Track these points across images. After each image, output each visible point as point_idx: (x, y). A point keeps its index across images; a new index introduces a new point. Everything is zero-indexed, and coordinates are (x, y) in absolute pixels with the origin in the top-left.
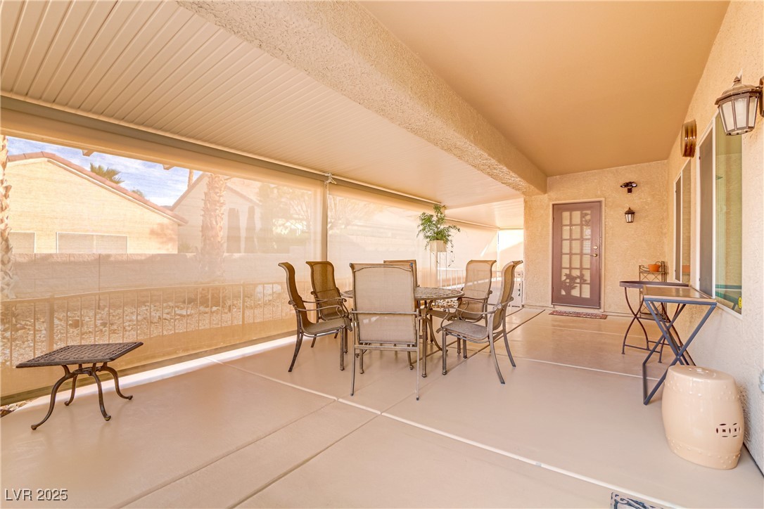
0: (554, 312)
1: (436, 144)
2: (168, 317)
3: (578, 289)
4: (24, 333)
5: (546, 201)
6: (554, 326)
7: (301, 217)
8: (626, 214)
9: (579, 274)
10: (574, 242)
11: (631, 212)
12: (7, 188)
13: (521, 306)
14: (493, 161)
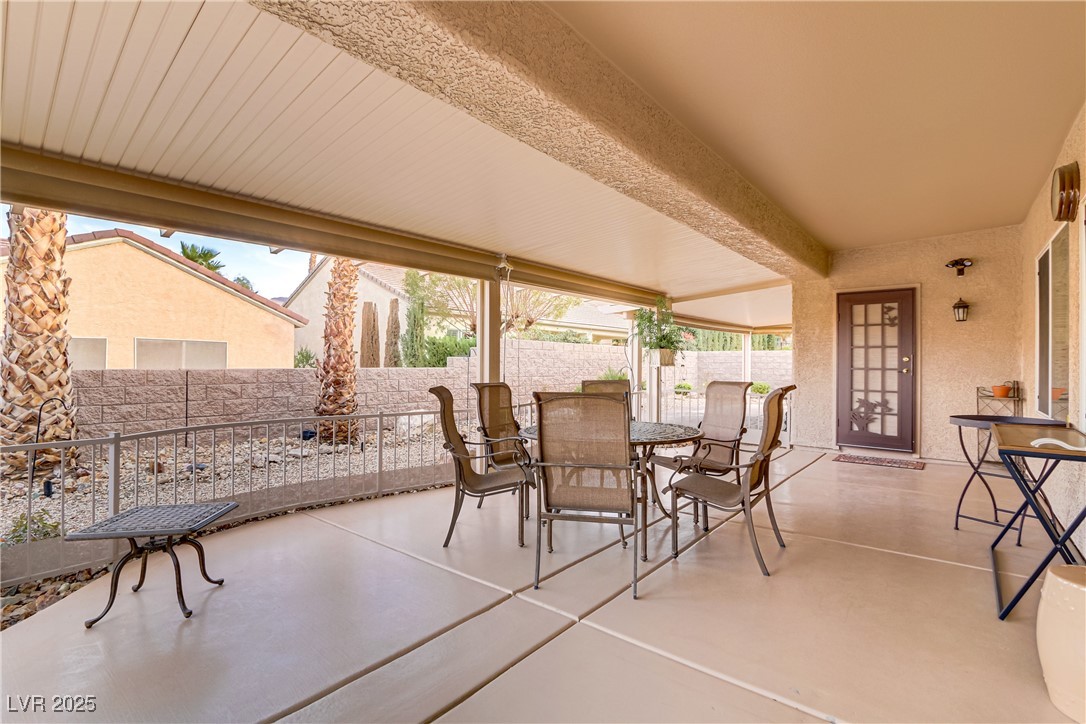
0: (840, 456)
1: (661, 210)
2: (278, 458)
3: (878, 422)
4: (86, 480)
5: (826, 289)
6: (840, 480)
7: (463, 313)
8: (955, 307)
9: (879, 400)
10: (871, 350)
11: (962, 305)
12: (66, 283)
13: (788, 447)
14: (748, 232)
